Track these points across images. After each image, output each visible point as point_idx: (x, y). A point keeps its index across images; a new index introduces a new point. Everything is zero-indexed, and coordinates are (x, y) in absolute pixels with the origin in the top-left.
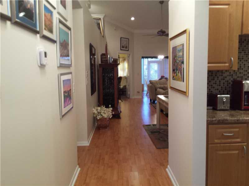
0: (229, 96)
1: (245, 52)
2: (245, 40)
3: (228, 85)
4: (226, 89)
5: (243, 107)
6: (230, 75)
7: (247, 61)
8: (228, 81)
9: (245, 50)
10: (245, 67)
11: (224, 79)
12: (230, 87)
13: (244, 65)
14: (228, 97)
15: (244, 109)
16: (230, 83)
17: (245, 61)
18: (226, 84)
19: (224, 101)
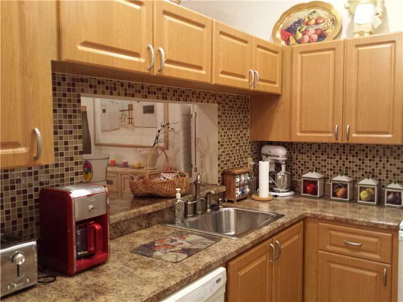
0: (34, 243)
1: (65, 111)
2: (64, 79)
3: (25, 203)
4: (20, 216)
5: (76, 265)
6: (30, 174)
7: (71, 132)
8: (25, 191)
9: (65, 105)
10: (67, 149)
11: (13, 188)
12: (31, 208)
13: (66, 143)
14: (31, 246)
15: (77, 269)
16: (31, 196)
17: (66, 133)
18: (19, 200)
19: (18, 266)
